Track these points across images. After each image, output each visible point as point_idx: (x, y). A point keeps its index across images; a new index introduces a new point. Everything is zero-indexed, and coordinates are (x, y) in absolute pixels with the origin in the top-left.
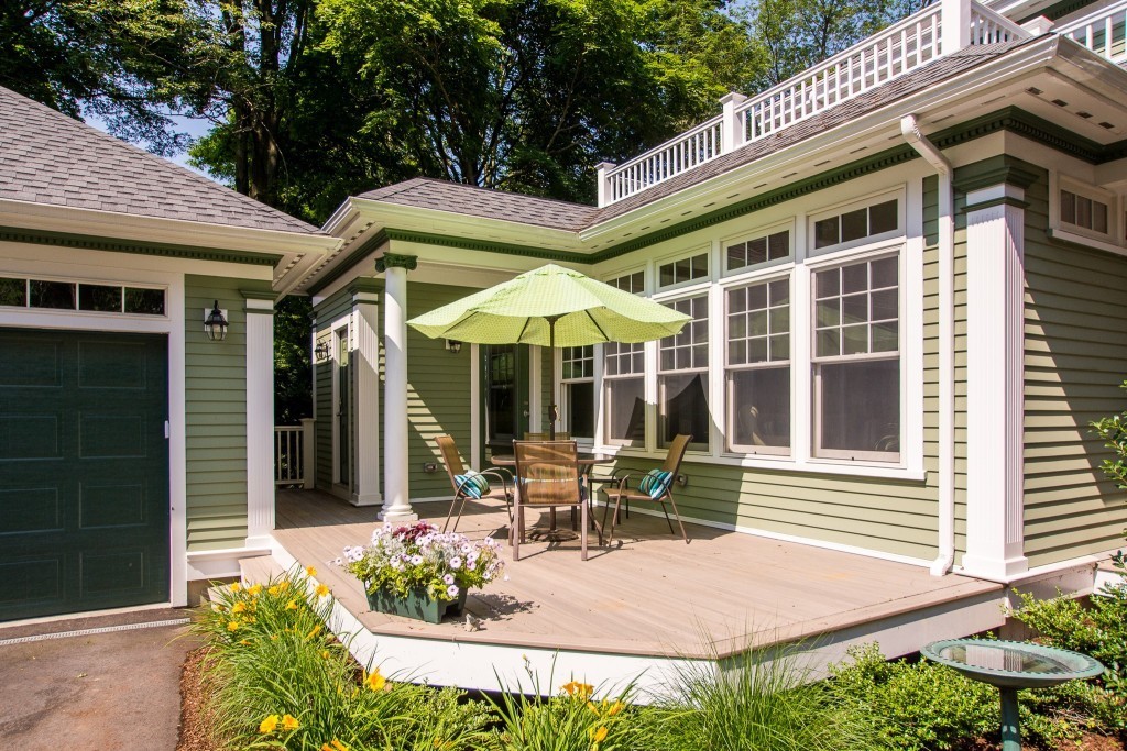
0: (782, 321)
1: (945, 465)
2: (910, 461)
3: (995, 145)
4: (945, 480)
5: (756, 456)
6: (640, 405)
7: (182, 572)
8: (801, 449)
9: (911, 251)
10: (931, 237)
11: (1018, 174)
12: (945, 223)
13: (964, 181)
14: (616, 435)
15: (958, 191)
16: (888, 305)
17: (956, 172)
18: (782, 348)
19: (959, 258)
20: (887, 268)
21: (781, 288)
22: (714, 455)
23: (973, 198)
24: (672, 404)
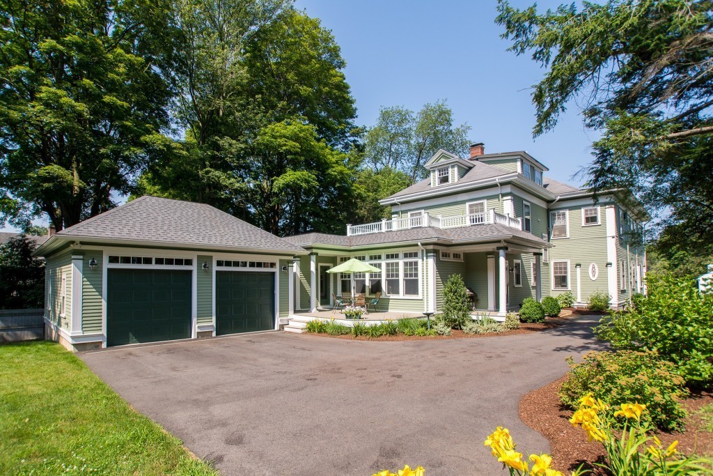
0: (397, 270)
1: (425, 296)
2: (420, 296)
3: (431, 247)
4: (425, 299)
5: (392, 296)
6: (364, 286)
7: (278, 322)
8: (401, 295)
9: (420, 261)
10: (423, 260)
11: (435, 251)
12: (425, 258)
13: (428, 251)
14: (357, 292)
15: (427, 253)
16: (416, 269)
17: (426, 250)
18: (397, 275)
19: (427, 266)
20: (416, 263)
21: (397, 264)
22: (383, 296)
23: (429, 254)
24: (372, 286)
